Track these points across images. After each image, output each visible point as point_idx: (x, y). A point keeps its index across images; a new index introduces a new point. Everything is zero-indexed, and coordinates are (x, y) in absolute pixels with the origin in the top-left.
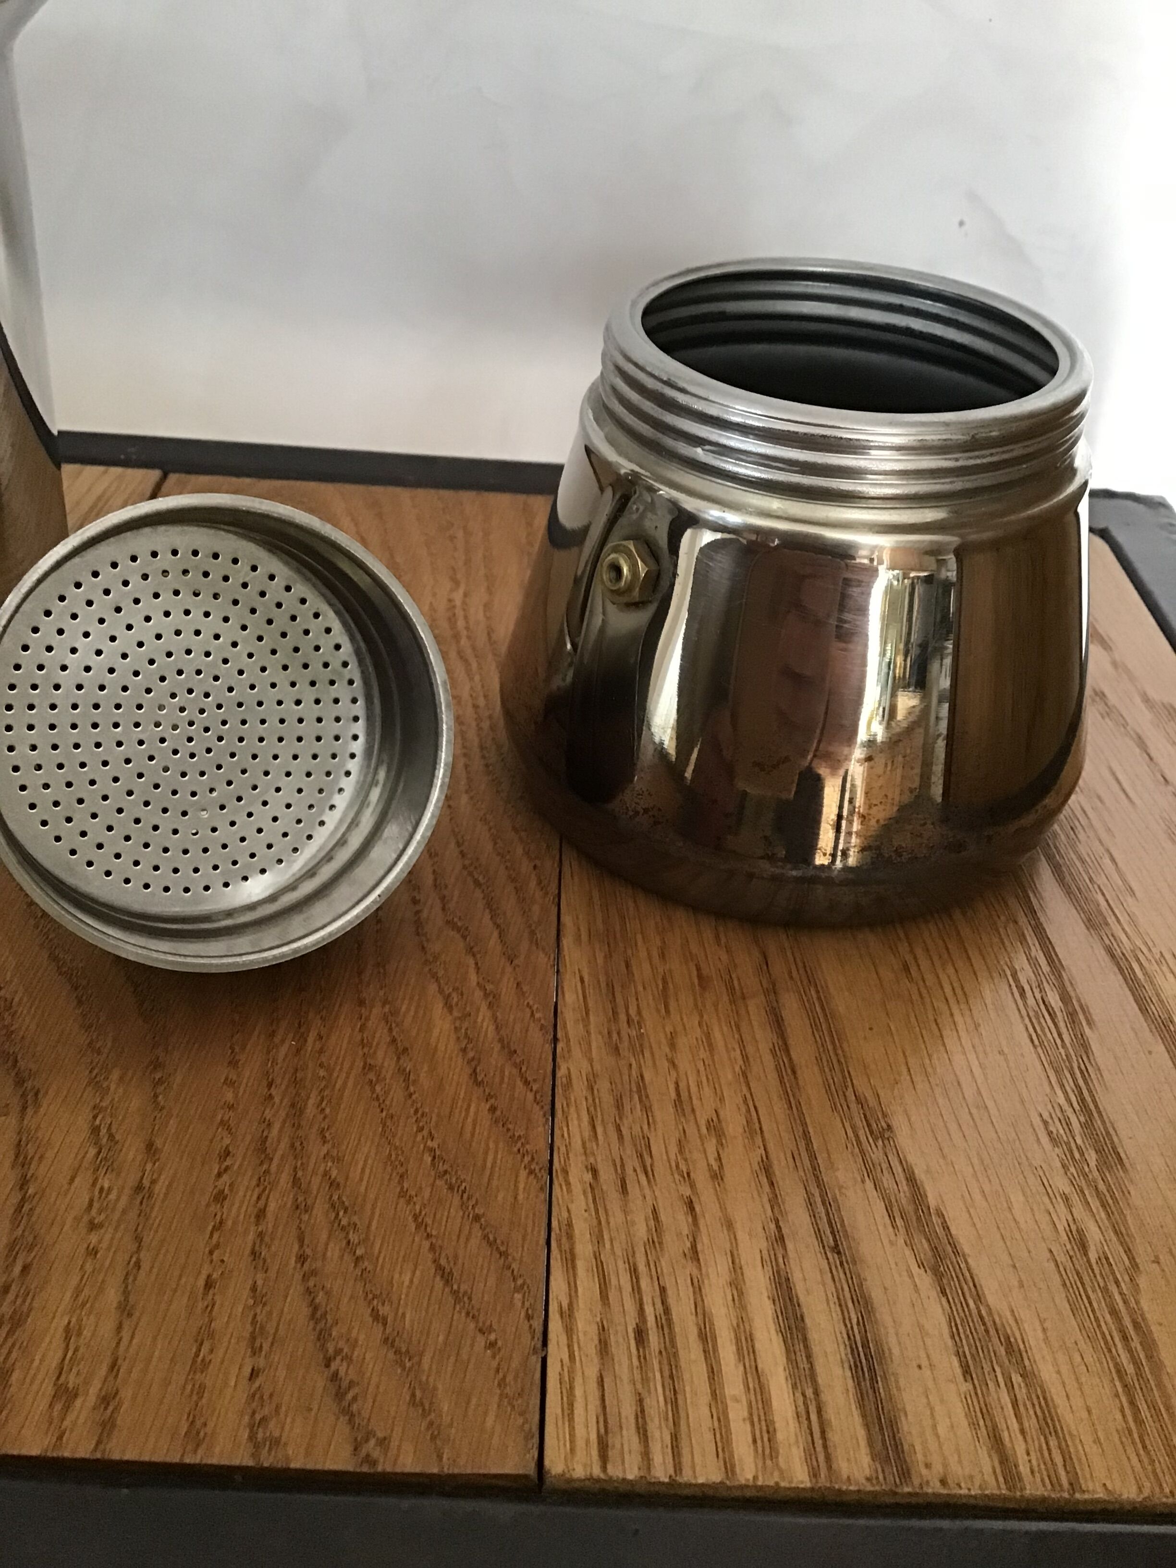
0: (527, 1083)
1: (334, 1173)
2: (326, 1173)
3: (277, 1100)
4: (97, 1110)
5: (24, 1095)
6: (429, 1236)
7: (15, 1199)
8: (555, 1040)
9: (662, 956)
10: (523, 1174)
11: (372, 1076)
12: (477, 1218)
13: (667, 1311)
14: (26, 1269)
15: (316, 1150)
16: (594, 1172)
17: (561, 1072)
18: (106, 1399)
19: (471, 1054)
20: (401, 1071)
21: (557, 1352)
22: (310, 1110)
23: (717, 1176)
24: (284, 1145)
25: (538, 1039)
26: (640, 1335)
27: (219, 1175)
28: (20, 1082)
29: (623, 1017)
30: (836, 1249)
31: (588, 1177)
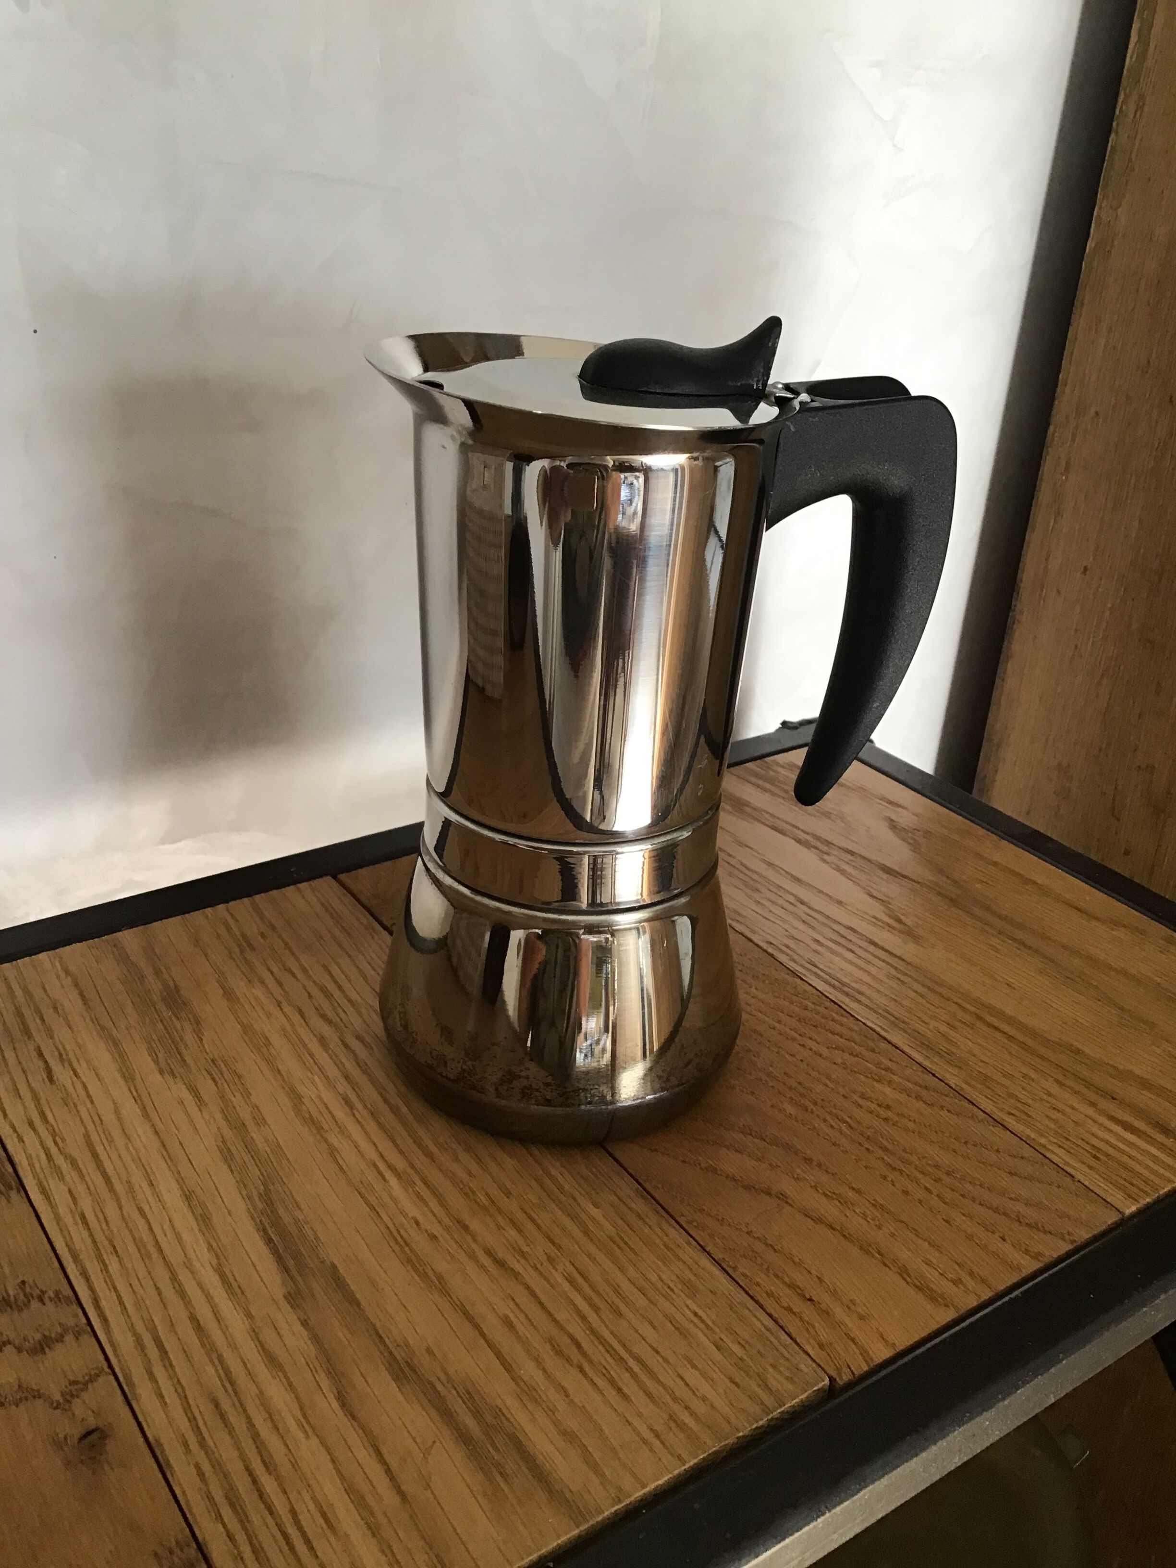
0: (946, 1096)
1: (930, 1162)
2: (928, 1164)
3: (871, 1148)
4: (815, 1187)
5: (779, 1198)
6: (991, 1165)
7: (838, 1235)
8: (934, 1075)
9: (926, 1023)
10: (991, 1127)
11: (891, 1122)
12: (998, 1151)
13: (1093, 1146)
14: (879, 1253)
15: (914, 1158)
16: (1012, 1114)
17: (954, 1086)
18: (971, 1274)
19: (913, 1095)
20: (898, 1115)
21: (1079, 1176)
22: (890, 1147)
23: (1049, 1094)
24: (899, 1163)
25: (929, 1077)
26: (1095, 1157)
27: (893, 1185)
28: (769, 1194)
29: (943, 1053)
30: (1113, 1098)
31: (1013, 1117)
